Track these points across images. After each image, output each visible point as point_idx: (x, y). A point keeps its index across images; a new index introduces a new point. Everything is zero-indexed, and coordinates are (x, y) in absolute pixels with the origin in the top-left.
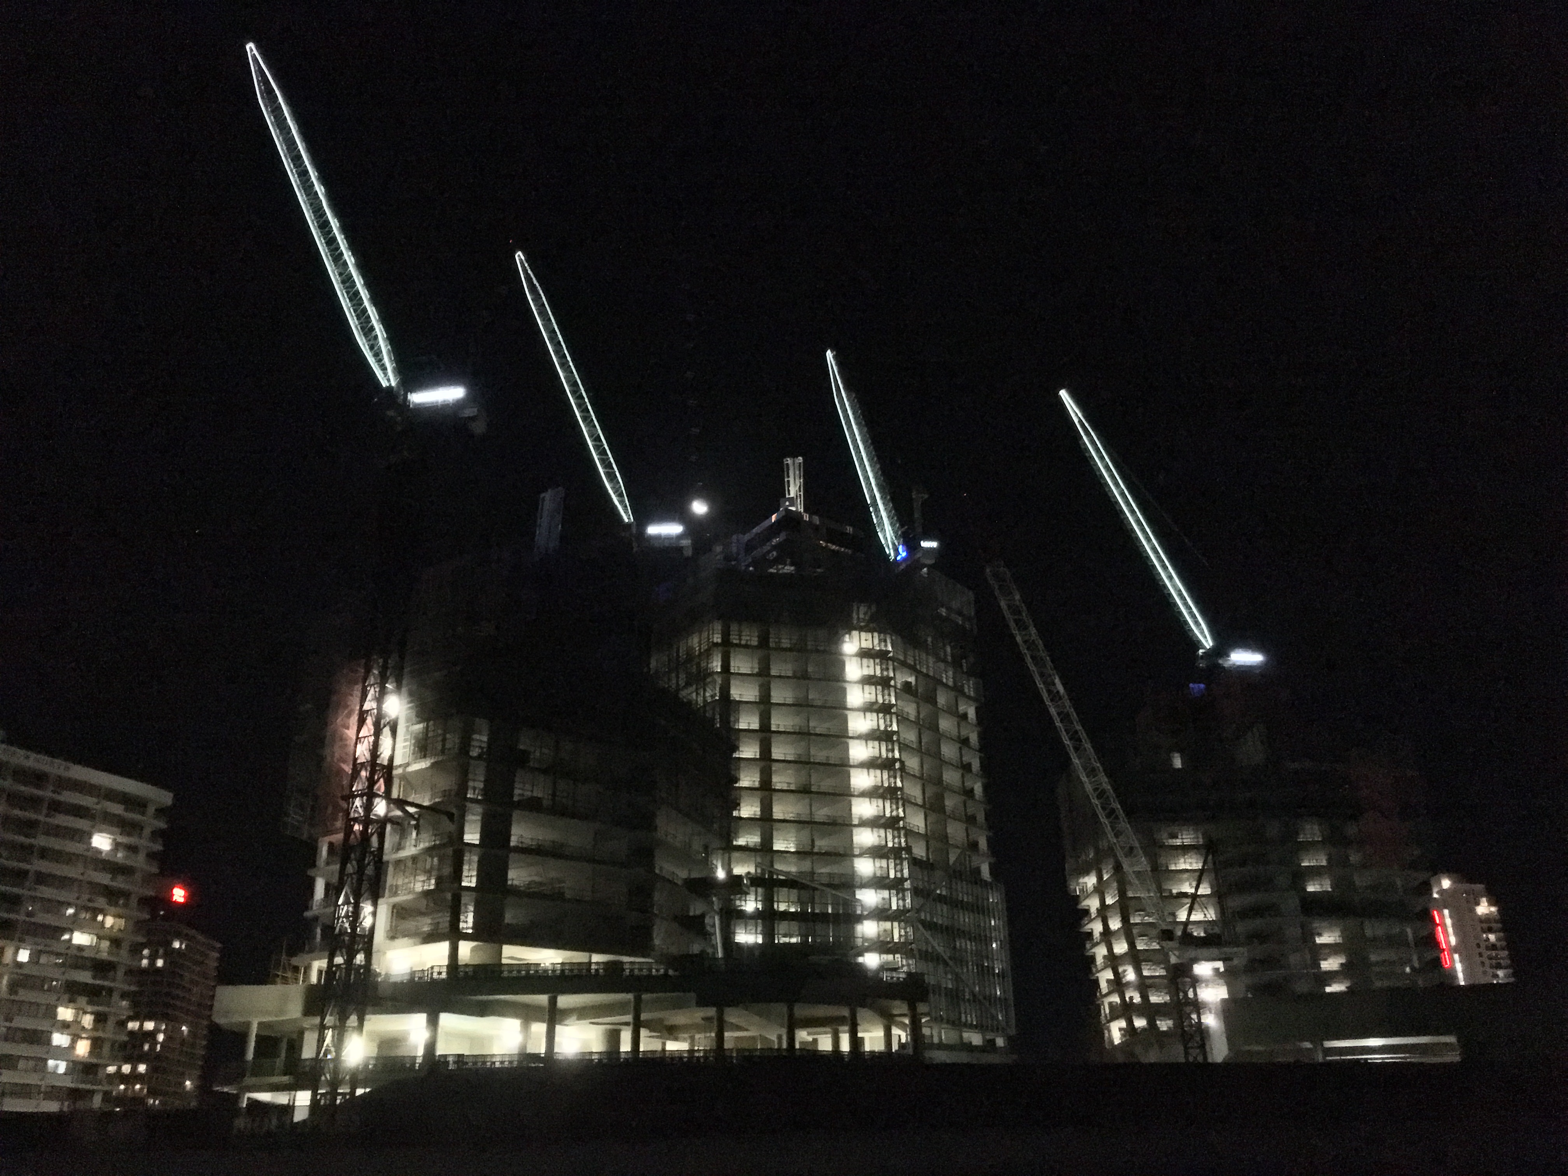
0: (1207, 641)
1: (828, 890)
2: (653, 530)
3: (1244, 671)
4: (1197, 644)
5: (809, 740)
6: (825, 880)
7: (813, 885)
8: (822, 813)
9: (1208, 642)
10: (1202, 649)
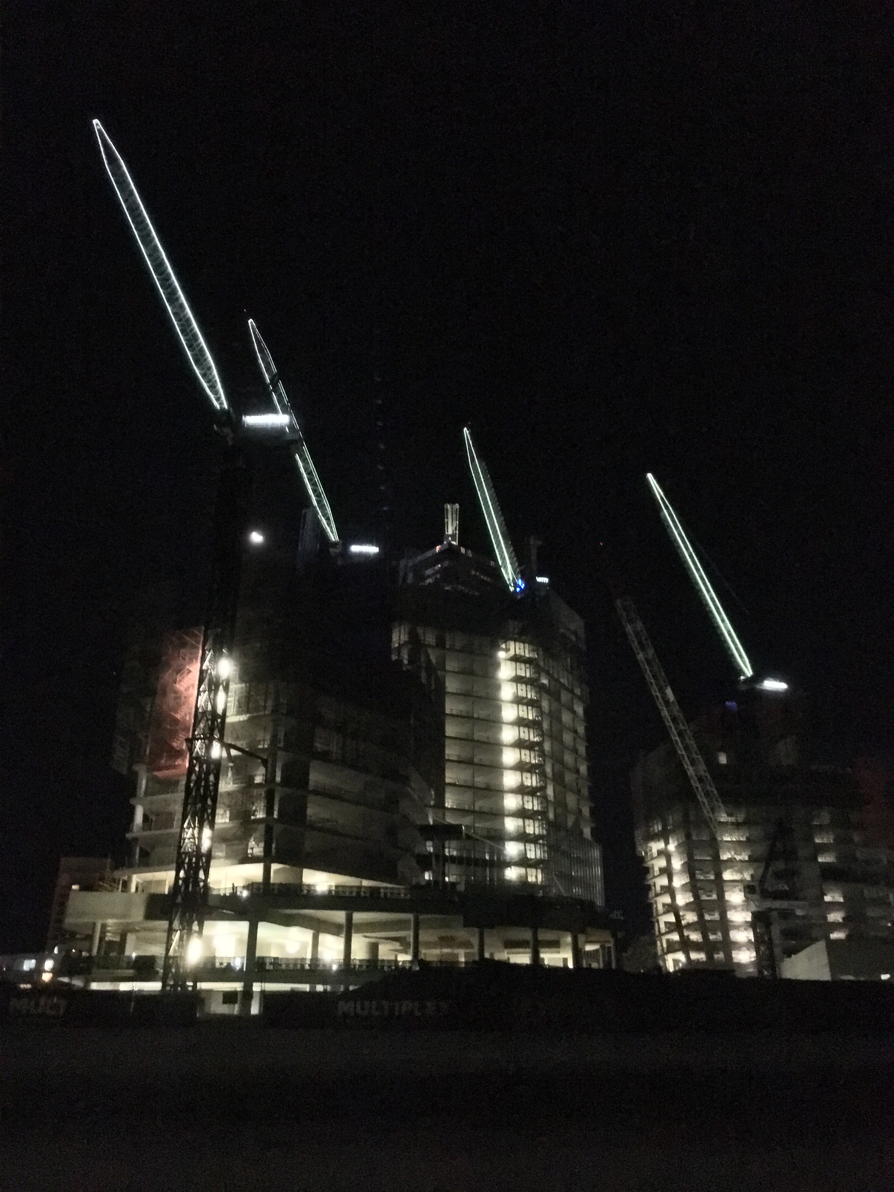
0: (748, 670)
1: (488, 841)
2: (355, 549)
3: (774, 695)
4: (741, 672)
5: (474, 724)
6: (485, 833)
7: (476, 837)
8: (480, 780)
9: (749, 672)
10: (743, 676)
